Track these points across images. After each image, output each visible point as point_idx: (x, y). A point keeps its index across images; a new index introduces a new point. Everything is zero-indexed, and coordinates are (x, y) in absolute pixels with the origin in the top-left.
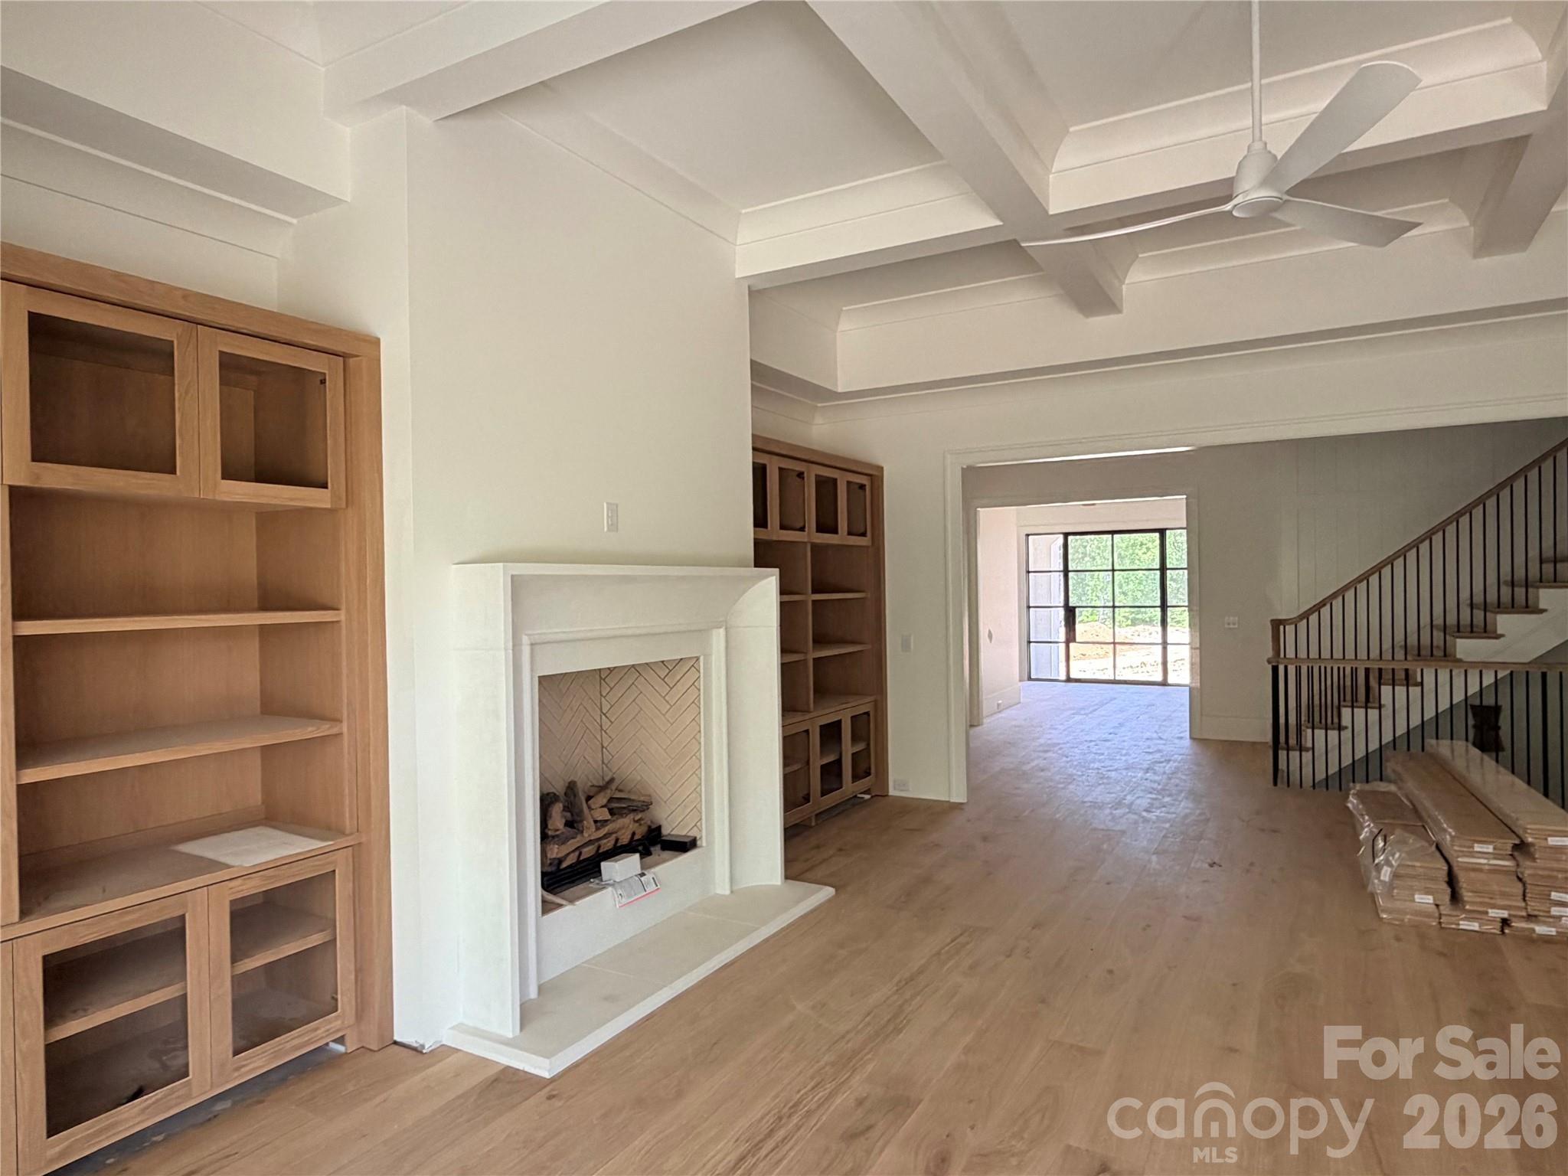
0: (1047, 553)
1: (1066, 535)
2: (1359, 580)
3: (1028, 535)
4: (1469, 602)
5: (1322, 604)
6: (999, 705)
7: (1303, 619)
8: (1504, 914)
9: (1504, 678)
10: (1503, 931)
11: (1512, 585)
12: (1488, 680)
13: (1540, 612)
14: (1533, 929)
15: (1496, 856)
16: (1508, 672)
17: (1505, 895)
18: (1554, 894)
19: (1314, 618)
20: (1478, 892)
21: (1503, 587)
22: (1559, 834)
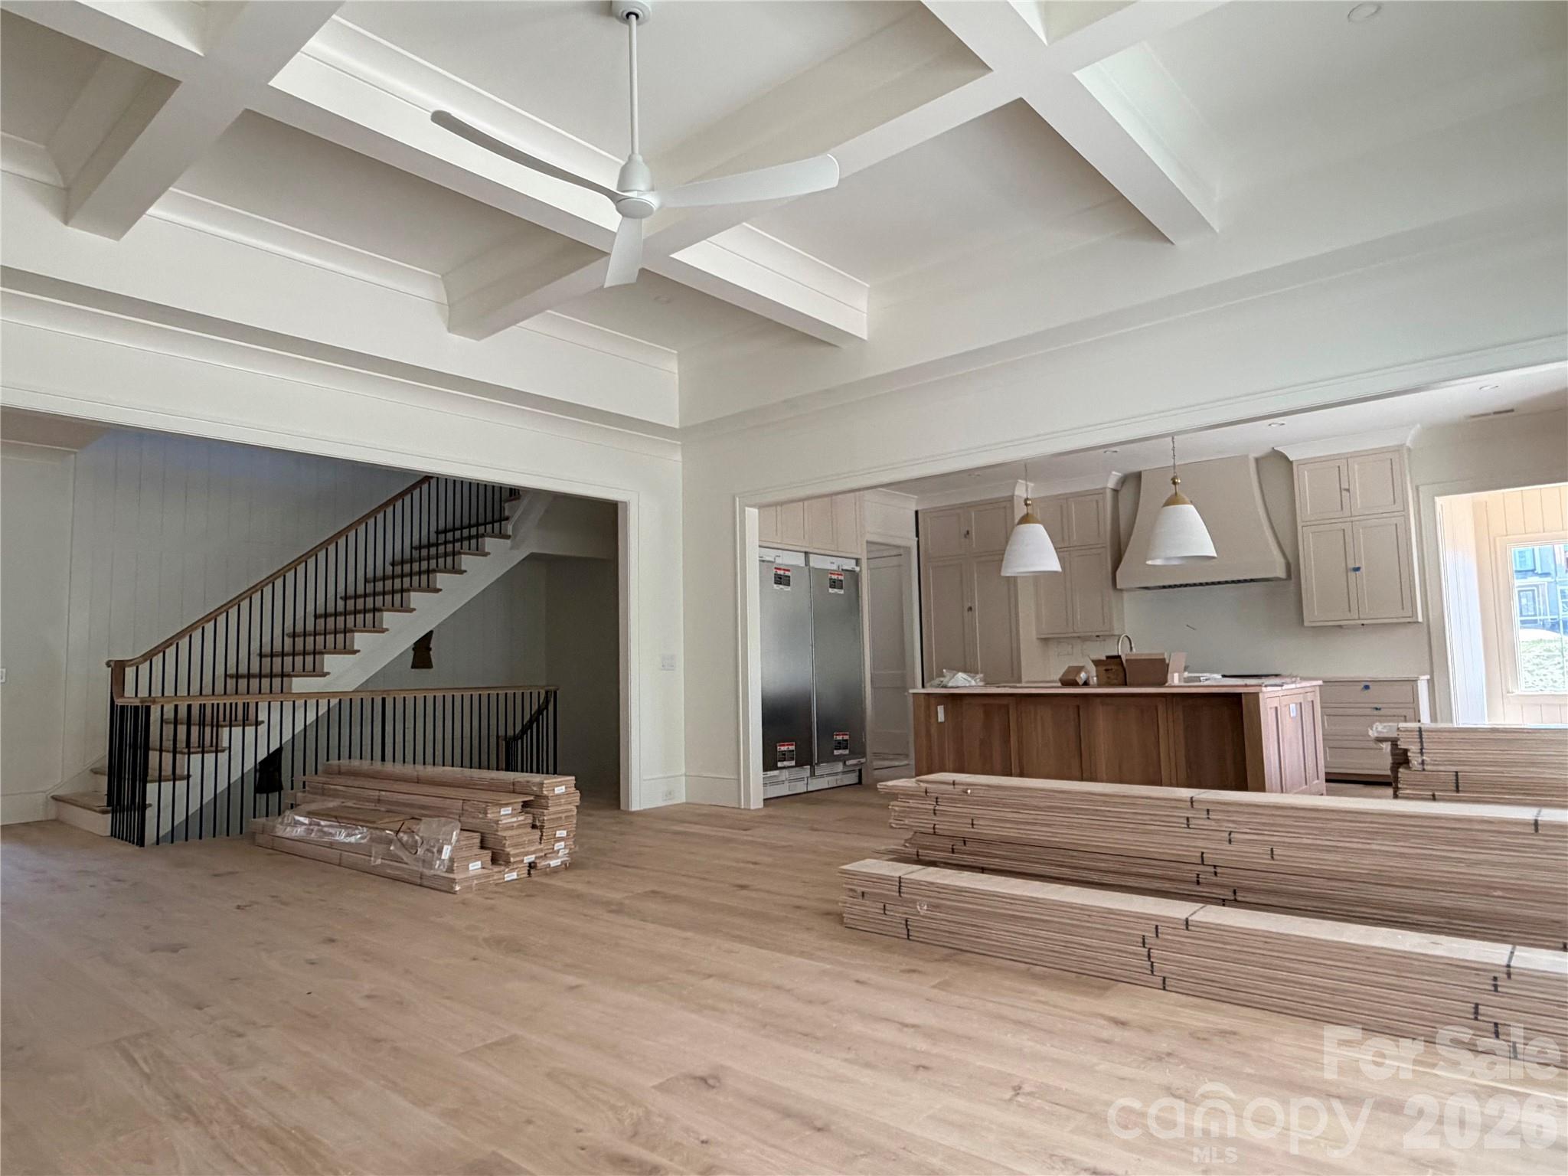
2: (206, 619)
4: (258, 651)
5: (167, 644)
7: (145, 660)
8: (531, 858)
9: (335, 706)
10: (529, 874)
11: (294, 635)
12: (323, 710)
13: (355, 652)
14: (549, 865)
15: (512, 815)
16: (337, 700)
17: (531, 842)
18: (558, 832)
19: (158, 660)
20: (516, 846)
21: (286, 638)
22: (560, 784)
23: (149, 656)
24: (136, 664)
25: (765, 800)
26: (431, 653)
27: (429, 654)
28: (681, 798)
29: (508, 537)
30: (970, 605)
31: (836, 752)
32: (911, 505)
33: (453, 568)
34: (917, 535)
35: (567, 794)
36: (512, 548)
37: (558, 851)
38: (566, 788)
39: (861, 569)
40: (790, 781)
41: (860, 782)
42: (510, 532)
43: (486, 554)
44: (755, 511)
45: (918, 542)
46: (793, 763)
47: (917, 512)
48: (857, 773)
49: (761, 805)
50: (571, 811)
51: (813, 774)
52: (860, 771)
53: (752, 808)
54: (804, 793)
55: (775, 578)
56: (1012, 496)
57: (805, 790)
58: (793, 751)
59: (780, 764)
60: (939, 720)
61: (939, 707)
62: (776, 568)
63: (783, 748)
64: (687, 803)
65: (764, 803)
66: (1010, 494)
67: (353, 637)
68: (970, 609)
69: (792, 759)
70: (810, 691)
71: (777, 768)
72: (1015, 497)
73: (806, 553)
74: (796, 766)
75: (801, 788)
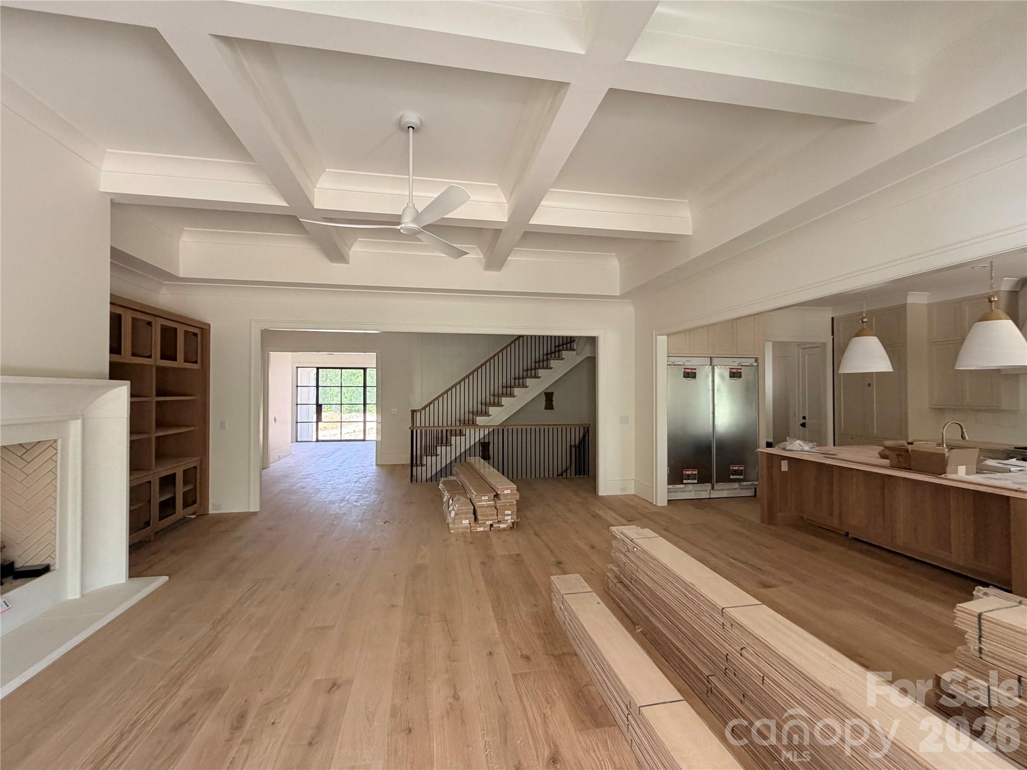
0: (307, 377)
1: (318, 368)
3: (297, 367)
4: (481, 402)
5: (431, 403)
6: (279, 456)
7: (423, 410)
8: (491, 522)
9: (491, 431)
10: (490, 529)
11: (494, 396)
12: (486, 432)
13: (502, 406)
14: (500, 527)
15: (489, 500)
16: (492, 429)
17: (491, 515)
18: (506, 512)
19: (427, 409)
20: (483, 516)
21: (491, 397)
22: (507, 489)
23: (424, 408)
24: (420, 411)
25: (668, 500)
26: (553, 402)
27: (552, 403)
28: (631, 491)
29: (574, 350)
30: (869, 382)
31: (731, 477)
32: (826, 316)
33: (547, 366)
34: (833, 334)
35: (512, 494)
36: (576, 355)
37: (507, 520)
38: (511, 491)
39: (758, 364)
40: (696, 491)
41: (755, 495)
42: (575, 348)
43: (563, 359)
44: (665, 337)
45: (833, 338)
46: (696, 481)
47: (833, 319)
48: (753, 490)
49: (666, 504)
50: (513, 502)
51: (713, 488)
52: (755, 489)
53: (659, 505)
54: (708, 498)
55: (684, 374)
56: (906, 304)
57: (709, 497)
58: (696, 474)
59: (685, 481)
60: (783, 470)
61: (782, 462)
62: (684, 368)
63: (687, 473)
64: (635, 495)
65: (668, 503)
66: (904, 303)
67: (501, 399)
68: (869, 385)
69: (695, 479)
70: (711, 442)
71: (683, 483)
72: (907, 305)
73: (711, 357)
74: (698, 483)
75: (704, 495)
